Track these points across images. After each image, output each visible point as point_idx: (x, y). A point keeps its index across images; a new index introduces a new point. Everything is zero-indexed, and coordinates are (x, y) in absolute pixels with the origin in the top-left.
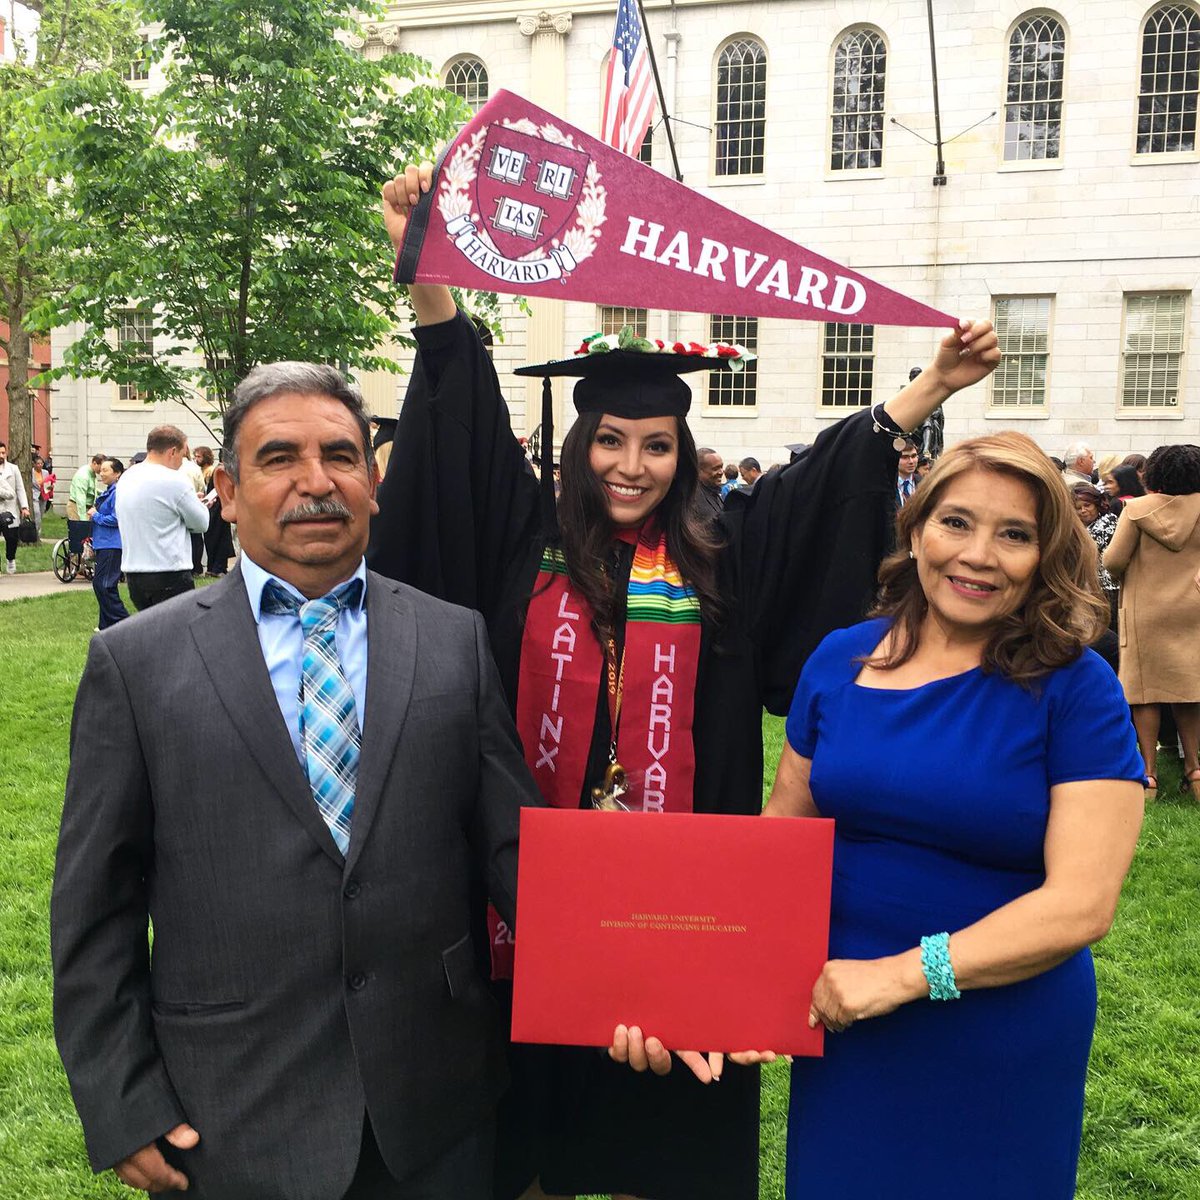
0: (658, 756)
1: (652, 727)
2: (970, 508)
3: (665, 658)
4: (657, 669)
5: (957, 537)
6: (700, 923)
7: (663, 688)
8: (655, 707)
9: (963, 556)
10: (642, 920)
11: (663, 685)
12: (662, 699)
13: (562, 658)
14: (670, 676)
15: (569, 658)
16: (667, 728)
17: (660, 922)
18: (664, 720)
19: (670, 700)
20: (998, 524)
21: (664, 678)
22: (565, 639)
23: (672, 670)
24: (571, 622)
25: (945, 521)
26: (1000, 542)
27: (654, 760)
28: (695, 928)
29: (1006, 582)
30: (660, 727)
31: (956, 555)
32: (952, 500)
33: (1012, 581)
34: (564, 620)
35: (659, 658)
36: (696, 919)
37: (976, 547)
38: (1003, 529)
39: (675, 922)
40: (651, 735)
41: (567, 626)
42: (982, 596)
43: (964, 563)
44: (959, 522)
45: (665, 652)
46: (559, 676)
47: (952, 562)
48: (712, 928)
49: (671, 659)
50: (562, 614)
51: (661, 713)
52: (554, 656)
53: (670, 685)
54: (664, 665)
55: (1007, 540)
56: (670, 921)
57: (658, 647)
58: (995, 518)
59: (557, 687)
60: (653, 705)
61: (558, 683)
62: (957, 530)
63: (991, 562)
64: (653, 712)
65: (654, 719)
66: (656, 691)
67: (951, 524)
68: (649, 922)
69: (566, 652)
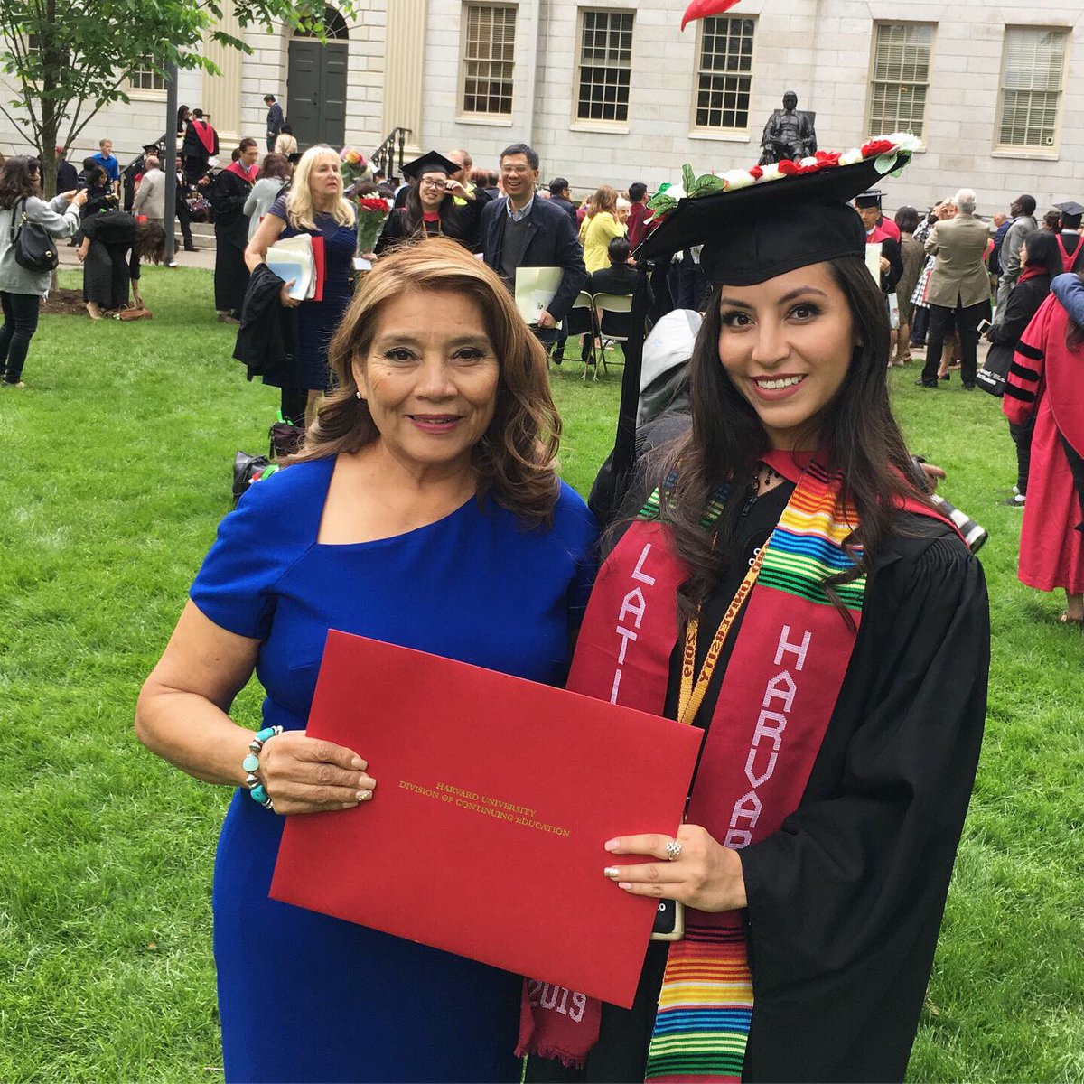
0: (756, 783)
1: (756, 742)
2: (412, 336)
3: (793, 648)
4: (778, 661)
5: (407, 370)
6: (516, 815)
7: (782, 690)
8: (765, 714)
9: (419, 391)
10: (448, 792)
11: (782, 686)
12: (777, 705)
13: (628, 635)
14: (794, 675)
15: (634, 636)
16: (777, 747)
17: (469, 801)
18: (775, 734)
19: (787, 708)
20: (447, 346)
21: (785, 676)
22: (633, 609)
23: (799, 667)
24: (644, 586)
25: (389, 355)
26: (453, 365)
27: (750, 788)
28: (509, 818)
29: (469, 408)
30: (767, 742)
31: (412, 391)
32: (391, 329)
33: (476, 405)
34: (638, 583)
35: (784, 646)
36: (512, 808)
37: (432, 376)
38: (453, 351)
39: (486, 805)
40: (753, 753)
41: (637, 592)
42: (448, 429)
43: (421, 398)
44: (403, 353)
45: (795, 639)
46: (621, 659)
47: (409, 399)
48: (529, 823)
49: (802, 652)
50: (637, 574)
51: (771, 724)
52: (620, 630)
53: (793, 688)
54: (790, 659)
55: (461, 361)
56: (479, 802)
57: (786, 631)
58: (443, 340)
59: (619, 674)
60: (763, 712)
61: (619, 666)
62: (404, 363)
63: (450, 390)
64: (761, 722)
65: (761, 731)
66: (772, 692)
67: (396, 357)
68: (456, 797)
69: (631, 628)
